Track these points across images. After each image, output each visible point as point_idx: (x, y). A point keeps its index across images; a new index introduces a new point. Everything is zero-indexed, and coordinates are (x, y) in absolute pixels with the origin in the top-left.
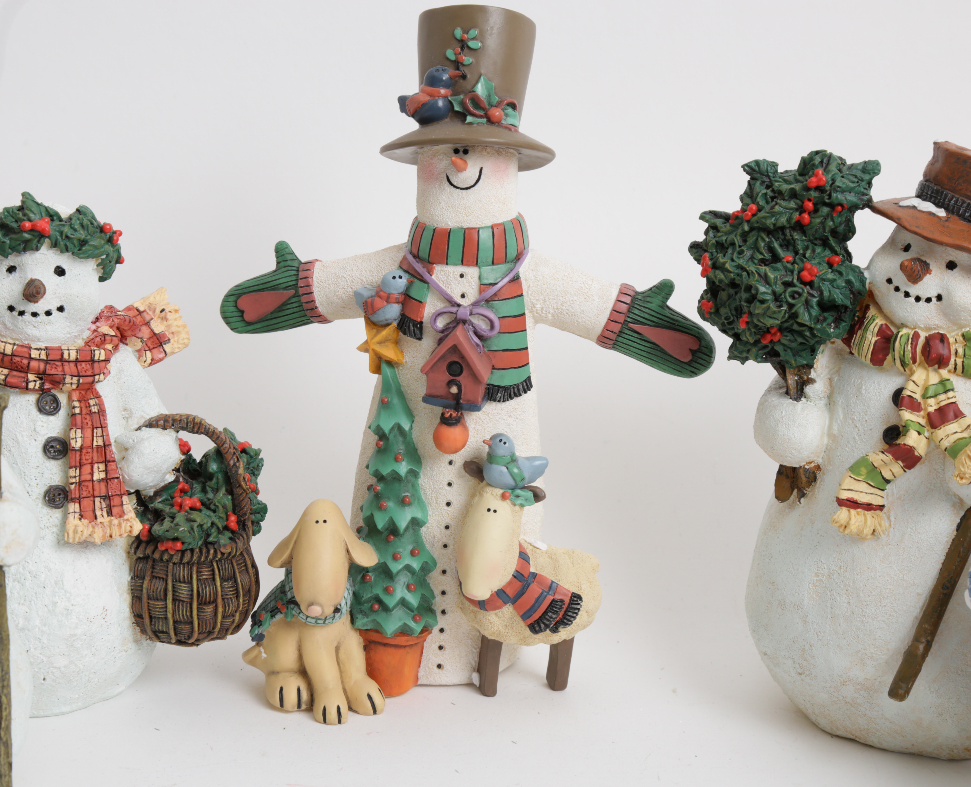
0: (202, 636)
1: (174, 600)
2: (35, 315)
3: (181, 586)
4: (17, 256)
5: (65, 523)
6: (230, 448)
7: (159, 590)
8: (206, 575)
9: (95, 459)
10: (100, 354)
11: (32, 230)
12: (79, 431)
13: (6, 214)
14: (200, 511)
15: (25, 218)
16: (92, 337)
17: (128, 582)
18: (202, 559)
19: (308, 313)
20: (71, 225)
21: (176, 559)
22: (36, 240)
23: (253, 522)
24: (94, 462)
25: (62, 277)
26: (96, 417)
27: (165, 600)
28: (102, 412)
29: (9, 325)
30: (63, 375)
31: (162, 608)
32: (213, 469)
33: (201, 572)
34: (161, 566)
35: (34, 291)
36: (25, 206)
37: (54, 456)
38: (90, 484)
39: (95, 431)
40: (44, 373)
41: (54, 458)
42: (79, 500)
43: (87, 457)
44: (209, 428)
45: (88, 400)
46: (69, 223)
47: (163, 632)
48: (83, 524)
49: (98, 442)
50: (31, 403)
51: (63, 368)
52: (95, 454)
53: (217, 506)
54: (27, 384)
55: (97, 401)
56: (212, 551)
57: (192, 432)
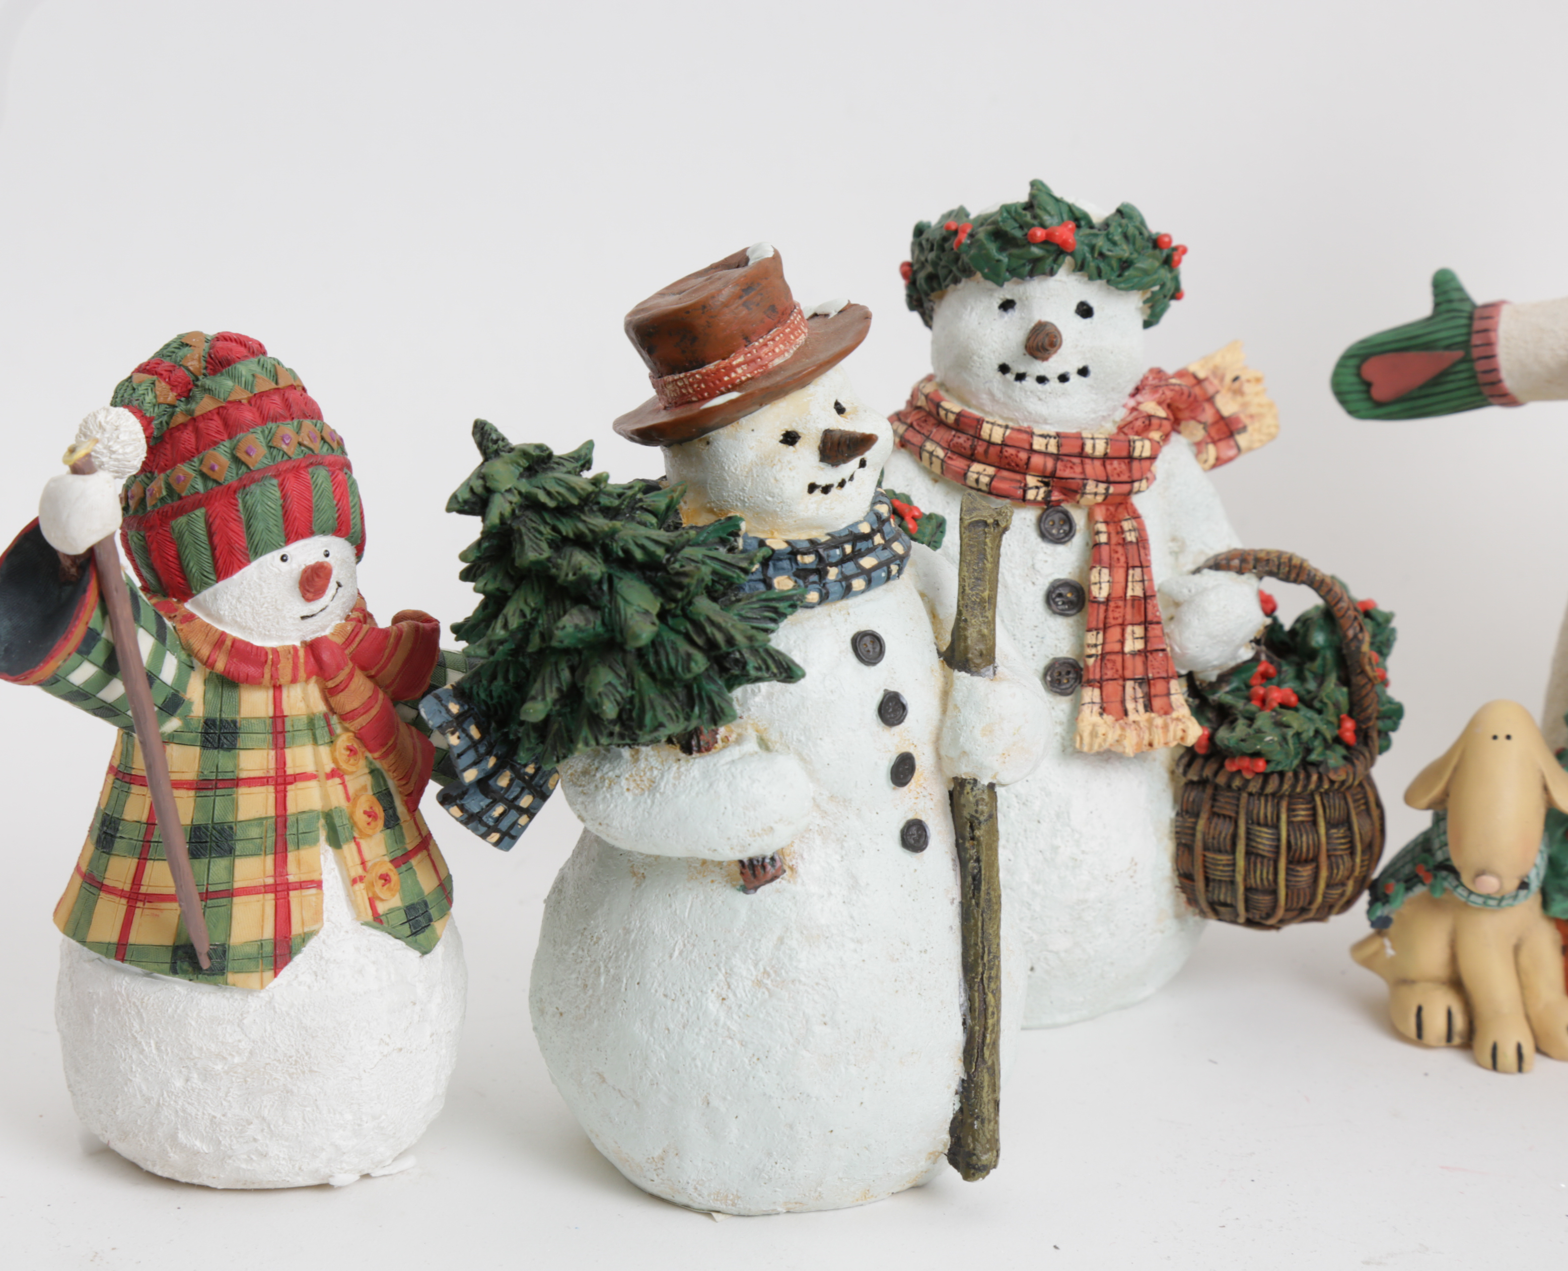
0: (1291, 914)
1: (1248, 854)
2: (1042, 380)
3: (1260, 831)
4: (1018, 283)
5: (1077, 719)
6: (1348, 609)
7: (1223, 835)
8: (1302, 816)
9: (1129, 617)
10: (1143, 447)
11: (1046, 242)
12: (1105, 572)
13: (1005, 214)
14: (1296, 710)
15: (1036, 222)
16: (1129, 419)
17: (1171, 820)
18: (1299, 790)
19: (1486, 390)
20: (1107, 235)
21: (1254, 787)
22: (1051, 259)
23: (1380, 732)
24: (1126, 623)
25: (1088, 320)
26: (1132, 550)
27: (1233, 851)
28: (1142, 542)
29: (999, 395)
30: (1084, 479)
31: (1228, 865)
32: (1317, 642)
33: (1294, 810)
34: (1228, 797)
35: (1047, 341)
36: (1035, 203)
37: (1063, 610)
38: (1118, 659)
39: (1131, 572)
40: (1053, 475)
41: (1063, 614)
42: (1100, 684)
43: (1117, 615)
44: (1315, 575)
45: (1120, 521)
46: (1104, 232)
47: (1225, 905)
48: (1105, 723)
49: (1135, 590)
50: (1028, 522)
51: (1083, 469)
52: (1129, 609)
53: (1325, 704)
54: (1025, 492)
55: (1135, 524)
56: (1315, 777)
57: (1286, 579)
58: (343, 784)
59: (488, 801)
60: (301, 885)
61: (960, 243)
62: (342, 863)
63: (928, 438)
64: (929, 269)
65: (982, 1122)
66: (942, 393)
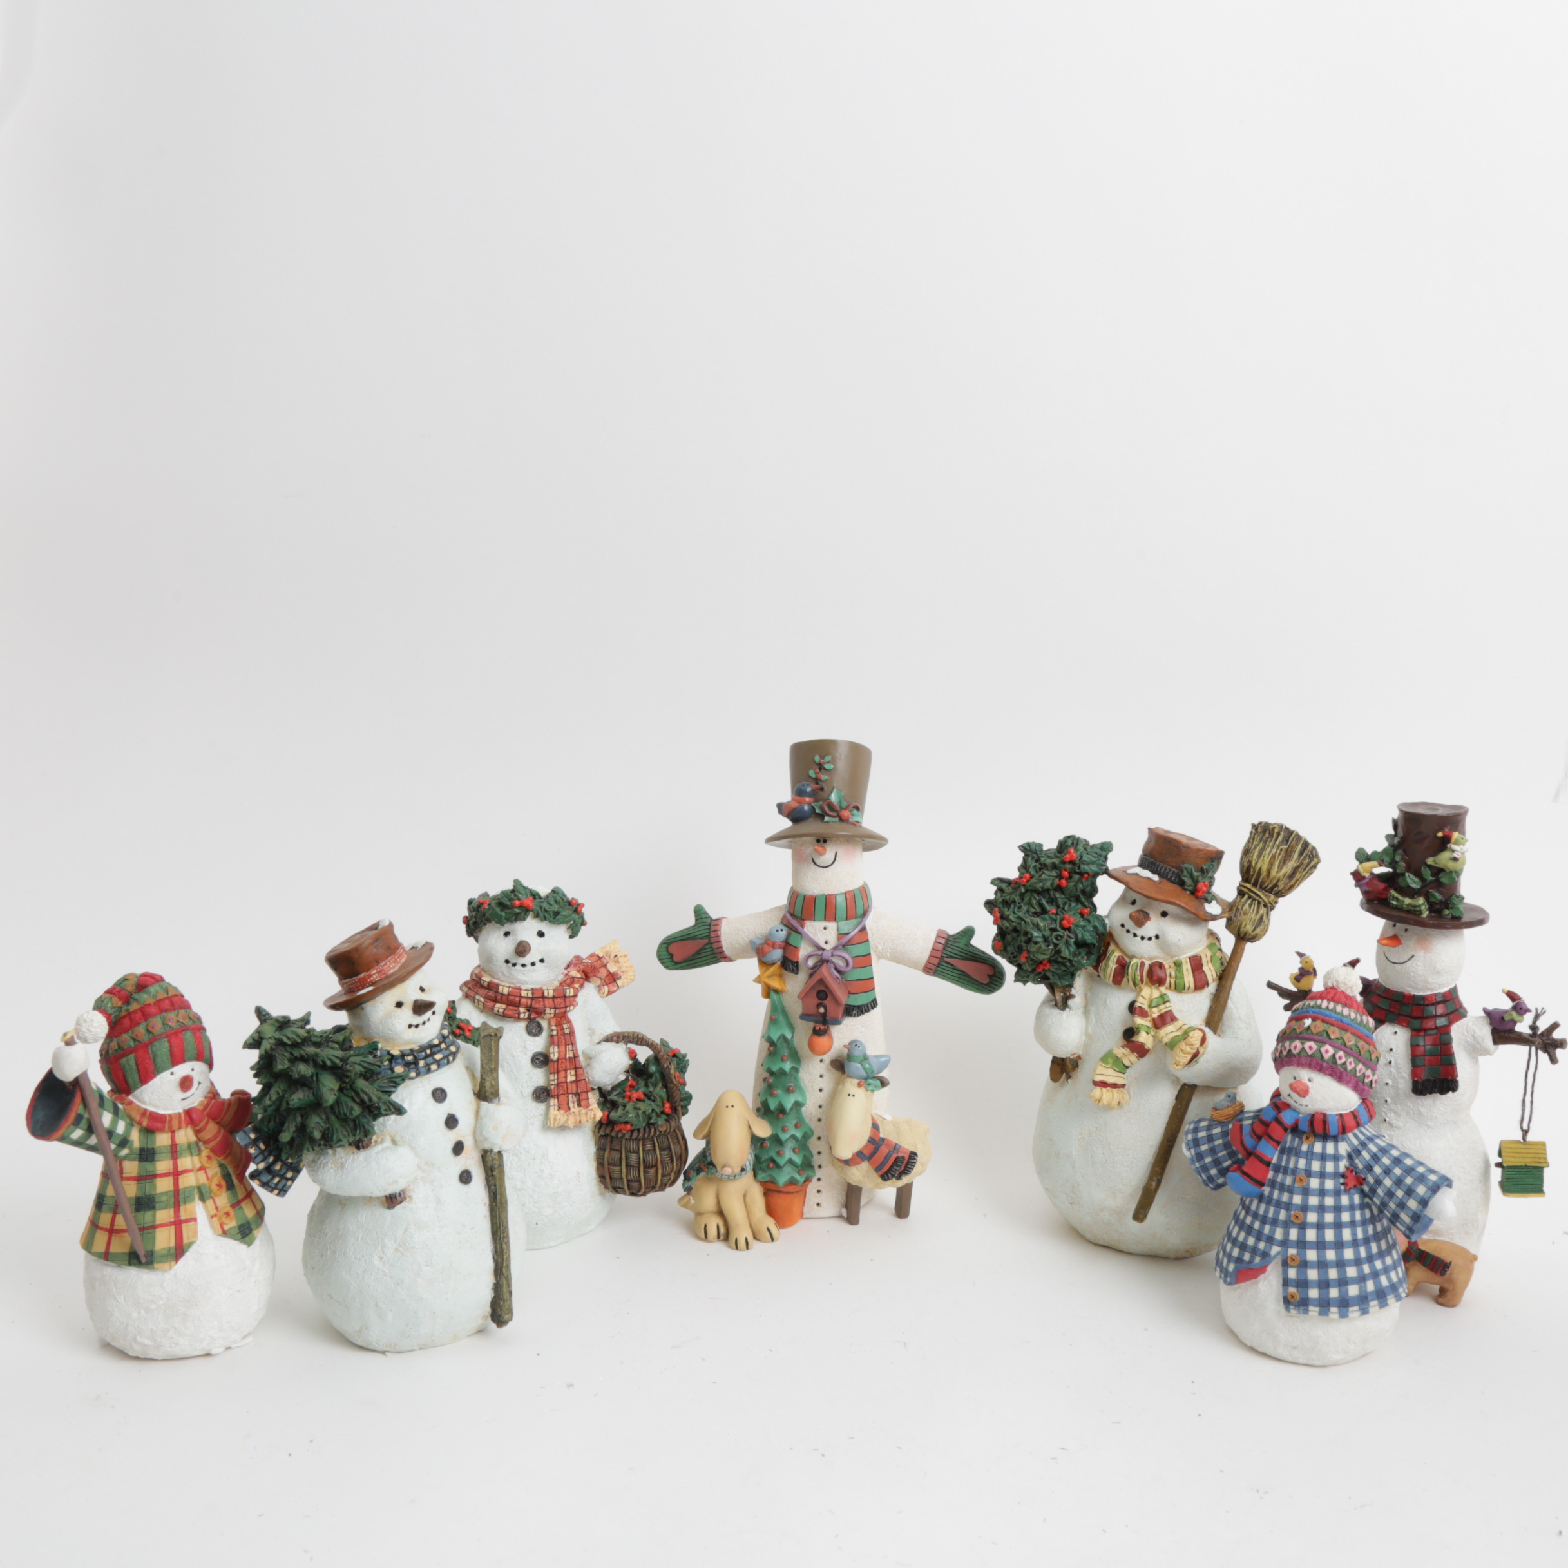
0: (647, 1190)
1: (627, 1165)
2: (523, 965)
3: (631, 1155)
4: (510, 924)
5: (548, 1113)
6: (664, 1054)
7: (616, 1158)
8: (649, 1147)
9: (568, 1066)
10: (570, 991)
11: (521, 906)
12: (556, 1048)
13: (504, 895)
14: (644, 1101)
15: (516, 898)
16: (564, 979)
17: (595, 1153)
18: (646, 1136)
19: (718, 956)
20: (548, 901)
21: (627, 1136)
22: (524, 913)
23: (682, 1107)
24: (567, 1069)
25: (543, 938)
27: (621, 1165)
28: (572, 1033)
29: (506, 973)
30: (544, 1007)
31: (619, 1171)
32: (652, 1070)
33: (645, 1145)
34: (617, 1141)
35: (523, 949)
36: (516, 889)
37: (539, 1065)
38: (565, 1085)
39: (568, 1047)
40: (531, 1007)
41: (539, 1067)
42: (557, 1096)
43: (563, 1066)
44: (649, 1041)
45: (562, 1025)
46: (546, 900)
47: (619, 1188)
48: (560, 1114)
49: (570, 1055)
50: (522, 1028)
51: (544, 1003)
52: (568, 1064)
53: (656, 1097)
54: (519, 1015)
55: (569, 1025)
56: (653, 1130)
57: (637, 1044)
58: (206, 1173)
59: (270, 1177)
60: (187, 1221)
61: (484, 908)
62: (206, 1208)
63: (477, 993)
64: (474, 919)
65: (504, 1301)
66: (483, 973)
